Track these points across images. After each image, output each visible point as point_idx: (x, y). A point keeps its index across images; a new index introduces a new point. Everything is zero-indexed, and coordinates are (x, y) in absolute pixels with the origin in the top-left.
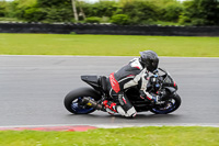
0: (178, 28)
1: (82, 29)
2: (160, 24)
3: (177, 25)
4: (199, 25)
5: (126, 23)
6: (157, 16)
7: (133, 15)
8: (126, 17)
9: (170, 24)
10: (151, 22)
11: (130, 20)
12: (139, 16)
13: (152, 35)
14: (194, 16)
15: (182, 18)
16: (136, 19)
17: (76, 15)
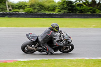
0: (55, 14)
1: (11, 15)
2: (47, 12)
3: (54, 13)
4: (64, 13)
5: (31, 12)
6: (45, 9)
7: (35, 9)
8: (31, 9)
9: (52, 13)
10: (43, 12)
11: (33, 11)
12: (37, 9)
13: (44, 17)
14: (63, 9)
15: (57, 10)
16: (36, 10)
17: (8, 8)
